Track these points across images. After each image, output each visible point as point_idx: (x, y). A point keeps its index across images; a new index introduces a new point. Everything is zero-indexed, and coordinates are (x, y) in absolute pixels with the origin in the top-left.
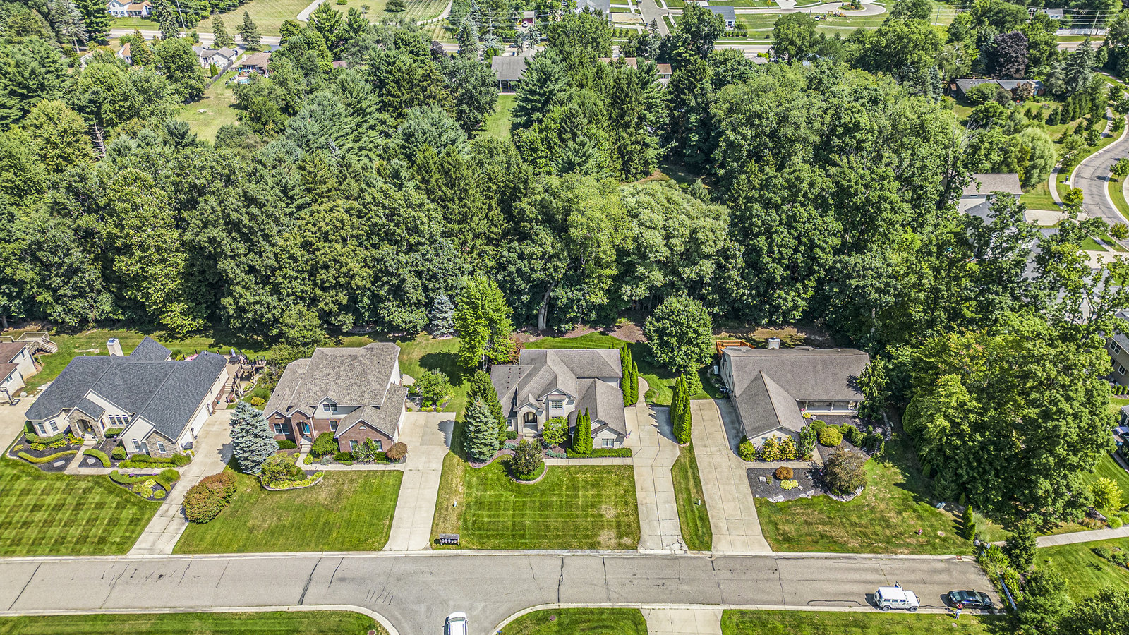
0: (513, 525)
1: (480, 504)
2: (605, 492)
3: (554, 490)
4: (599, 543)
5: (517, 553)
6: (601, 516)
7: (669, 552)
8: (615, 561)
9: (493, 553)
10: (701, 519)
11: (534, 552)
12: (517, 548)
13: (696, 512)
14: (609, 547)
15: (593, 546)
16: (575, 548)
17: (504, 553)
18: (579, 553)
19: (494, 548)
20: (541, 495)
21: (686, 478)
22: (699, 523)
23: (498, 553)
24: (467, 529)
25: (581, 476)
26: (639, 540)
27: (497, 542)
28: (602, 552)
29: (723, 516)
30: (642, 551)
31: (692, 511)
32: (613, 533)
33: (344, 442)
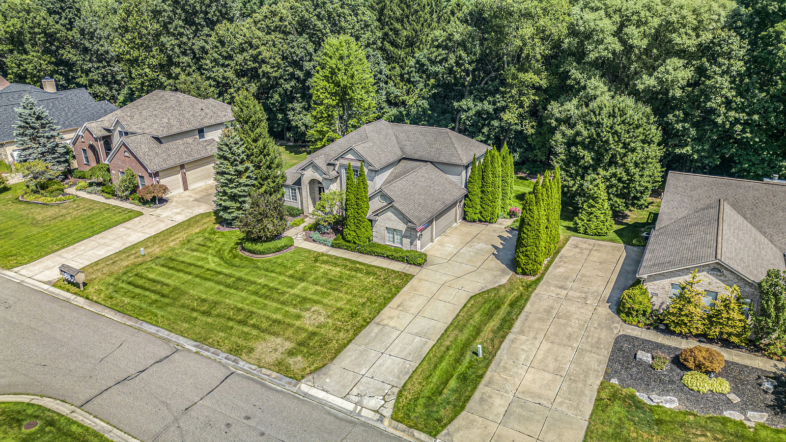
4: (252, 351)
8: (244, 383)
10: (463, 378)
11: (153, 329)
12: (139, 317)
13: (463, 367)
18: (209, 352)
21: (490, 315)
22: (453, 383)
24: (118, 279)
26: (318, 369)
28: (241, 364)
29: (512, 388)
31: (458, 361)
33: (114, 172)
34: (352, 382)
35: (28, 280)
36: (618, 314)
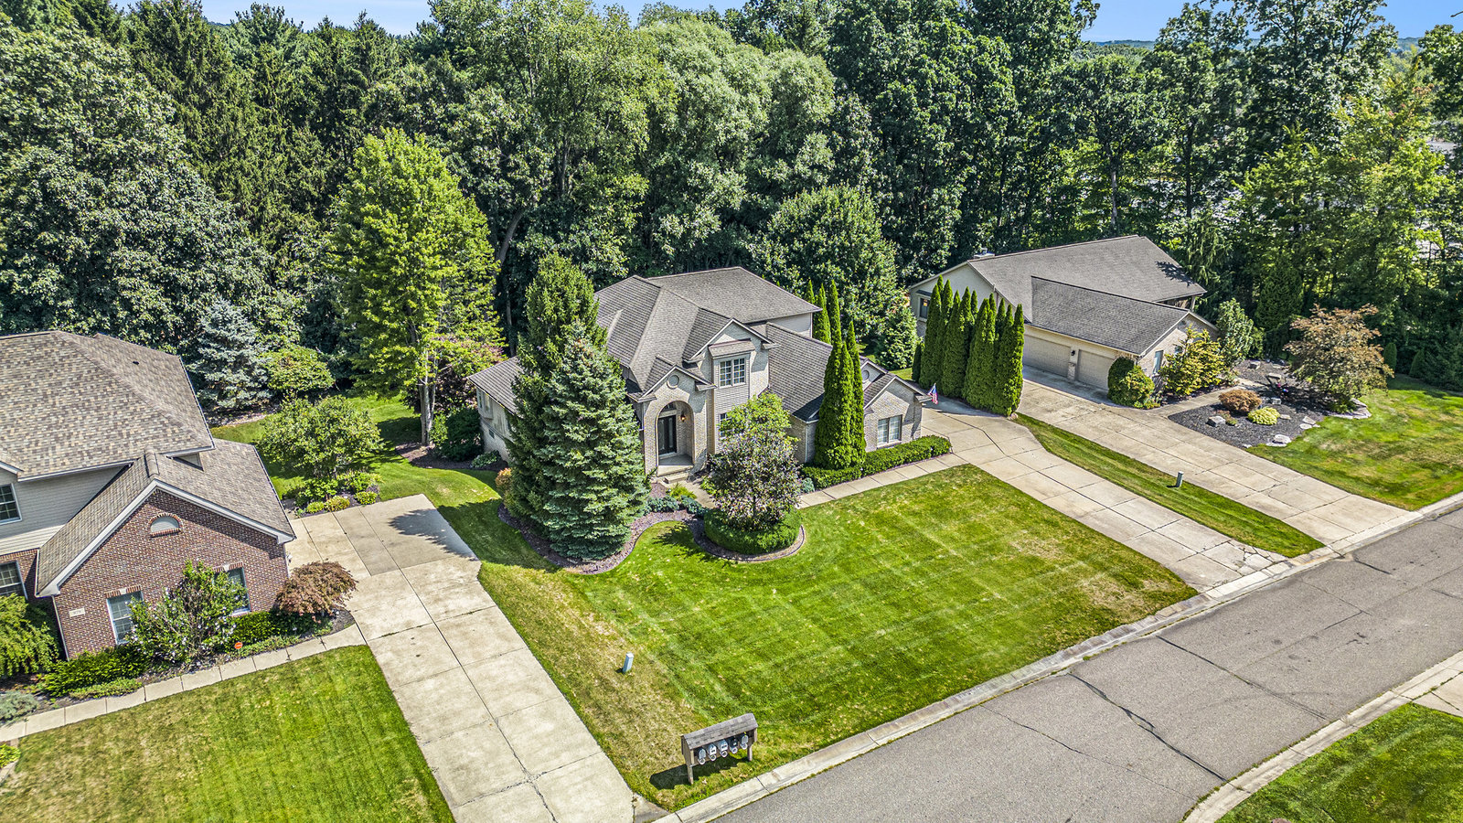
0: (851, 651)
1: (699, 640)
4: (1109, 612)
5: (943, 710)
6: (1034, 560)
7: (1262, 576)
8: (1191, 633)
9: (876, 738)
10: (1220, 505)
11: (984, 691)
12: (930, 699)
13: (1195, 498)
14: (1137, 611)
15: (1101, 622)
16: (1069, 642)
17: (909, 725)
18: (1092, 647)
19: (865, 725)
21: (1091, 457)
22: (1229, 512)
23: (890, 733)
26: (1176, 577)
27: (854, 705)
28: (1137, 627)
29: (1245, 489)
30: (1213, 594)
31: (1185, 498)
32: (1108, 581)
33: (82, 611)
34: (1209, 562)
36: (1130, 404)
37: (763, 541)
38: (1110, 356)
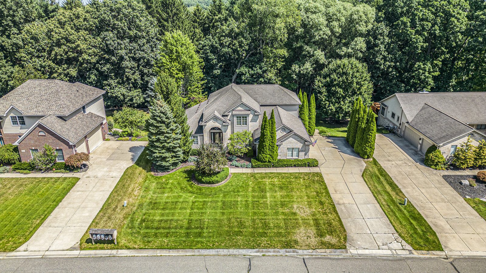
0: (189, 223)
1: (154, 205)
2: (296, 194)
3: (238, 191)
4: (296, 242)
5: (189, 253)
6: (295, 214)
7: (389, 252)
8: (320, 262)
9: (159, 253)
10: (415, 219)
11: (213, 252)
12: (190, 247)
13: (405, 212)
14: (309, 246)
15: (288, 245)
16: (265, 247)
17: (173, 253)
18: (271, 252)
19: (161, 248)
20: (224, 196)
21: (380, 183)
22: (414, 222)
23: (165, 253)
24: (132, 228)
25: (267, 181)
26: (345, 239)
27: (165, 240)
28: (300, 252)
29: (438, 215)
30: (353, 251)
31: (400, 211)
32: (312, 231)
33: (24, 151)
34: (371, 239)
35: (47, 253)
36: (429, 166)
37: (205, 179)
38: (431, 143)
